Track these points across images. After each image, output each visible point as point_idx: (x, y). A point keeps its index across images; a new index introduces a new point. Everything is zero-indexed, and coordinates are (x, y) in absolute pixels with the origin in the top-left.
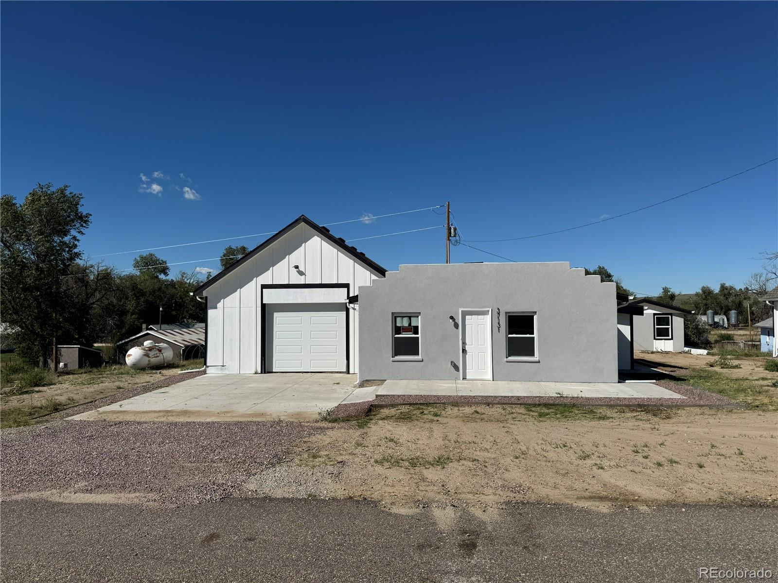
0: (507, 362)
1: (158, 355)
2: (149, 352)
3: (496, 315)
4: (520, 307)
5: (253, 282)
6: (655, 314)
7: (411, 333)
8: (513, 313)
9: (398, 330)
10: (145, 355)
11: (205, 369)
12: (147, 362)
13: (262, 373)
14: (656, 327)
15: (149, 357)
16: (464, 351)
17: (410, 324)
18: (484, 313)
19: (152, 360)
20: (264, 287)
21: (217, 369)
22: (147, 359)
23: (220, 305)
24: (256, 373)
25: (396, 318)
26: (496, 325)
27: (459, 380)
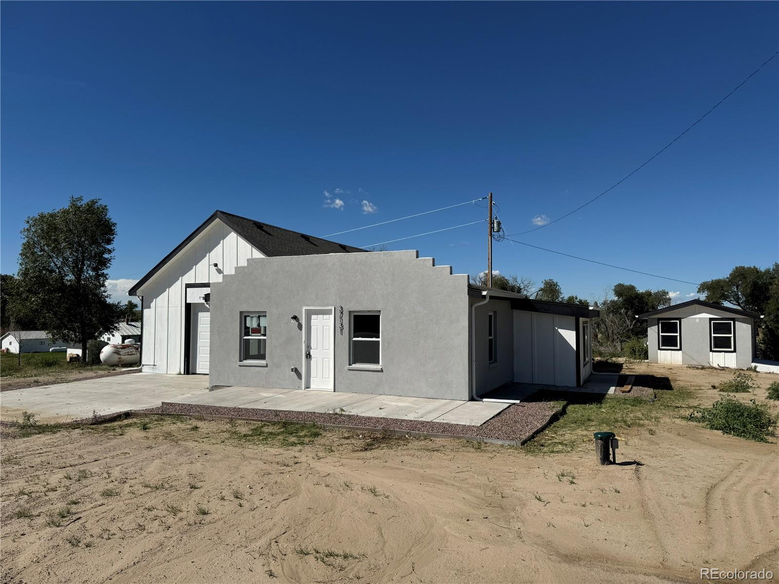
0: (349, 370)
1: (134, 353)
2: (121, 350)
3: (338, 314)
4: (364, 306)
5: (178, 283)
6: (711, 319)
7: (260, 335)
8: (358, 312)
9: (247, 331)
10: (115, 352)
11: (141, 368)
12: (117, 359)
13: (184, 374)
14: (713, 335)
15: (119, 354)
16: (308, 356)
17: (259, 325)
18: (327, 312)
19: (122, 357)
20: (188, 286)
21: (150, 368)
22: (117, 356)
23: (153, 305)
24: (180, 374)
25: (246, 317)
26: (338, 326)
27: (301, 389)
